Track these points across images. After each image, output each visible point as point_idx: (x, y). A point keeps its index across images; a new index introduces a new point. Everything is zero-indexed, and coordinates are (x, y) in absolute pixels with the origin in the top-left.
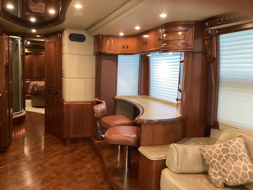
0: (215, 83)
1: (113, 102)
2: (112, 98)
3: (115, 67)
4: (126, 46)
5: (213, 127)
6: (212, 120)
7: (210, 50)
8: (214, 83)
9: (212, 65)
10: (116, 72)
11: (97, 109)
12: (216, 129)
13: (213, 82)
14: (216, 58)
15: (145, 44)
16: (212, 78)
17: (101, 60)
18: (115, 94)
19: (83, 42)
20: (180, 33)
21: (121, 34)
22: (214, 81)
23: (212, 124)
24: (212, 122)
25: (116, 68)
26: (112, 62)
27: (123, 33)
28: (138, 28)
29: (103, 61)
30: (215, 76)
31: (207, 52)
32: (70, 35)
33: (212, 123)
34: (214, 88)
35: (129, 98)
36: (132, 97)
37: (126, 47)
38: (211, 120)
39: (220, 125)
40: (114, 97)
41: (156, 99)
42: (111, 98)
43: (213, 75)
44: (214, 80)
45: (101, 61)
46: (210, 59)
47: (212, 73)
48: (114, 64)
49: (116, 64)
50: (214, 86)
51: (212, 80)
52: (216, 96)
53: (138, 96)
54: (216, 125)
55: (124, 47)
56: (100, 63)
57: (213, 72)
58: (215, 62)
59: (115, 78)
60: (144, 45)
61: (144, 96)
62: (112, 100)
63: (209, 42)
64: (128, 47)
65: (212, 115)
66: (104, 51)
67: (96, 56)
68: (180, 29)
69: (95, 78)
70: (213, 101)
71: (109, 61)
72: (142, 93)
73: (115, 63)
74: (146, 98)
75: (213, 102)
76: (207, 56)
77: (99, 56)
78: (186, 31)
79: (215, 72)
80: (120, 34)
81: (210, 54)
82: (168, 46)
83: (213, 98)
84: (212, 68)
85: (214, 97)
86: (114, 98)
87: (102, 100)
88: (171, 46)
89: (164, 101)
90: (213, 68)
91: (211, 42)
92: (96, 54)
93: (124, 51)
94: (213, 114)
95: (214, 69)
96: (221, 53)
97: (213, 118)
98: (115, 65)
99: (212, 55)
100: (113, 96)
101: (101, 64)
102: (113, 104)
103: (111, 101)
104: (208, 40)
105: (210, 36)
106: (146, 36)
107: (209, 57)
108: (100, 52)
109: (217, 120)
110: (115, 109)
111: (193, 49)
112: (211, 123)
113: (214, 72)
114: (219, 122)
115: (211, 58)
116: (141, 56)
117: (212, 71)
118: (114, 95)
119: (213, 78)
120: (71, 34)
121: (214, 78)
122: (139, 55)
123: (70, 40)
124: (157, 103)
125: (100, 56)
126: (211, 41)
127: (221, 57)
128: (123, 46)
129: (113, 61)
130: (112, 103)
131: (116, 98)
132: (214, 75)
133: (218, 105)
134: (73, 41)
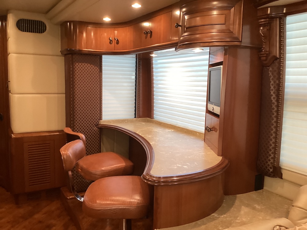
0: (278, 101)
1: (96, 130)
2: (95, 124)
3: (98, 75)
4: (115, 39)
5: (272, 174)
6: (271, 163)
7: (268, 43)
8: (274, 101)
9: (271, 69)
10: (100, 83)
11: (66, 154)
12: (276, 177)
13: (272, 99)
14: (278, 56)
15: (149, 35)
16: (271, 91)
17: (74, 62)
18: (99, 118)
19: (42, 33)
20: (215, 13)
21: (107, 19)
22: (274, 98)
23: (271, 170)
24: (270, 166)
25: (99, 77)
26: (92, 67)
27: (111, 17)
28: (137, 6)
29: (77, 64)
30: (276, 88)
31: (262, 48)
32: (19, 21)
33: (271, 168)
34: (275, 110)
35: (121, 122)
36: (126, 121)
37: (116, 41)
38: (269, 163)
39: (283, 172)
40: (97, 123)
41: (165, 123)
42: (93, 125)
43: (272, 87)
44: (274, 96)
45: (73, 65)
46: (266, 60)
47: (271, 84)
48: (96, 70)
49: (99, 70)
50: (274, 106)
51: (272, 95)
52: (279, 123)
53: (135, 119)
54: (277, 172)
55: (111, 42)
56: (73, 67)
57: (272, 82)
58: (277, 64)
59: (99, 93)
60: (146, 38)
61: (145, 118)
62: (95, 128)
63: (267, 30)
64: (118, 42)
65: (270, 155)
66: (78, 48)
67: (65, 57)
68: (214, 5)
69: (65, 92)
70: (272, 132)
71: (88, 65)
72: (141, 114)
73: (97, 68)
74: (148, 121)
75: (273, 134)
76: (261, 54)
77: (70, 55)
78: (228, 8)
79: (277, 82)
80: (104, 19)
81: (268, 50)
82: (193, 37)
83: (273, 127)
84: (270, 74)
85: (275, 124)
86: (97, 125)
87: (78, 132)
88: (198, 36)
89: (179, 127)
90: (272, 74)
91: (270, 30)
92: (65, 53)
93: (112, 48)
94: (272, 153)
95: (274, 77)
96: (288, 48)
97: (272, 161)
98: (97, 72)
99: (270, 52)
100: (96, 121)
101: (73, 69)
102: (96, 134)
103: (93, 129)
104: (264, 26)
105: (269, 18)
106: (147, 24)
107: (265, 55)
108: (71, 50)
109: (280, 164)
110: (100, 142)
111: (241, 40)
112: (268, 168)
113: (275, 82)
114: (282, 167)
115: (269, 57)
116: (138, 57)
117: (271, 80)
118: (98, 120)
119: (272, 93)
120: (21, 20)
121: (274, 93)
122: (134, 56)
123: (19, 29)
124: (167, 130)
125: (72, 55)
126: (270, 27)
127: (288, 56)
128: (110, 40)
129: (93, 65)
130: (94, 132)
131: (102, 123)
132: (274, 87)
133: (282, 139)
134: (23, 31)
